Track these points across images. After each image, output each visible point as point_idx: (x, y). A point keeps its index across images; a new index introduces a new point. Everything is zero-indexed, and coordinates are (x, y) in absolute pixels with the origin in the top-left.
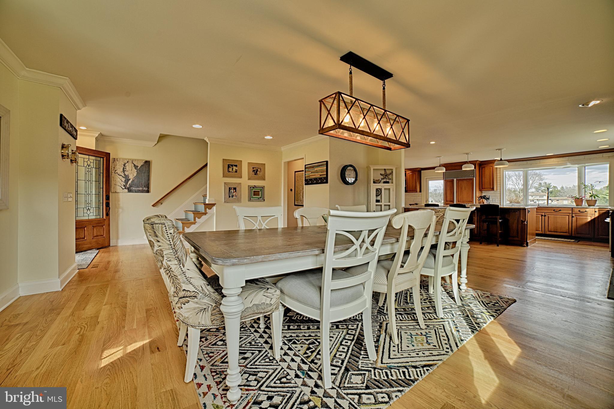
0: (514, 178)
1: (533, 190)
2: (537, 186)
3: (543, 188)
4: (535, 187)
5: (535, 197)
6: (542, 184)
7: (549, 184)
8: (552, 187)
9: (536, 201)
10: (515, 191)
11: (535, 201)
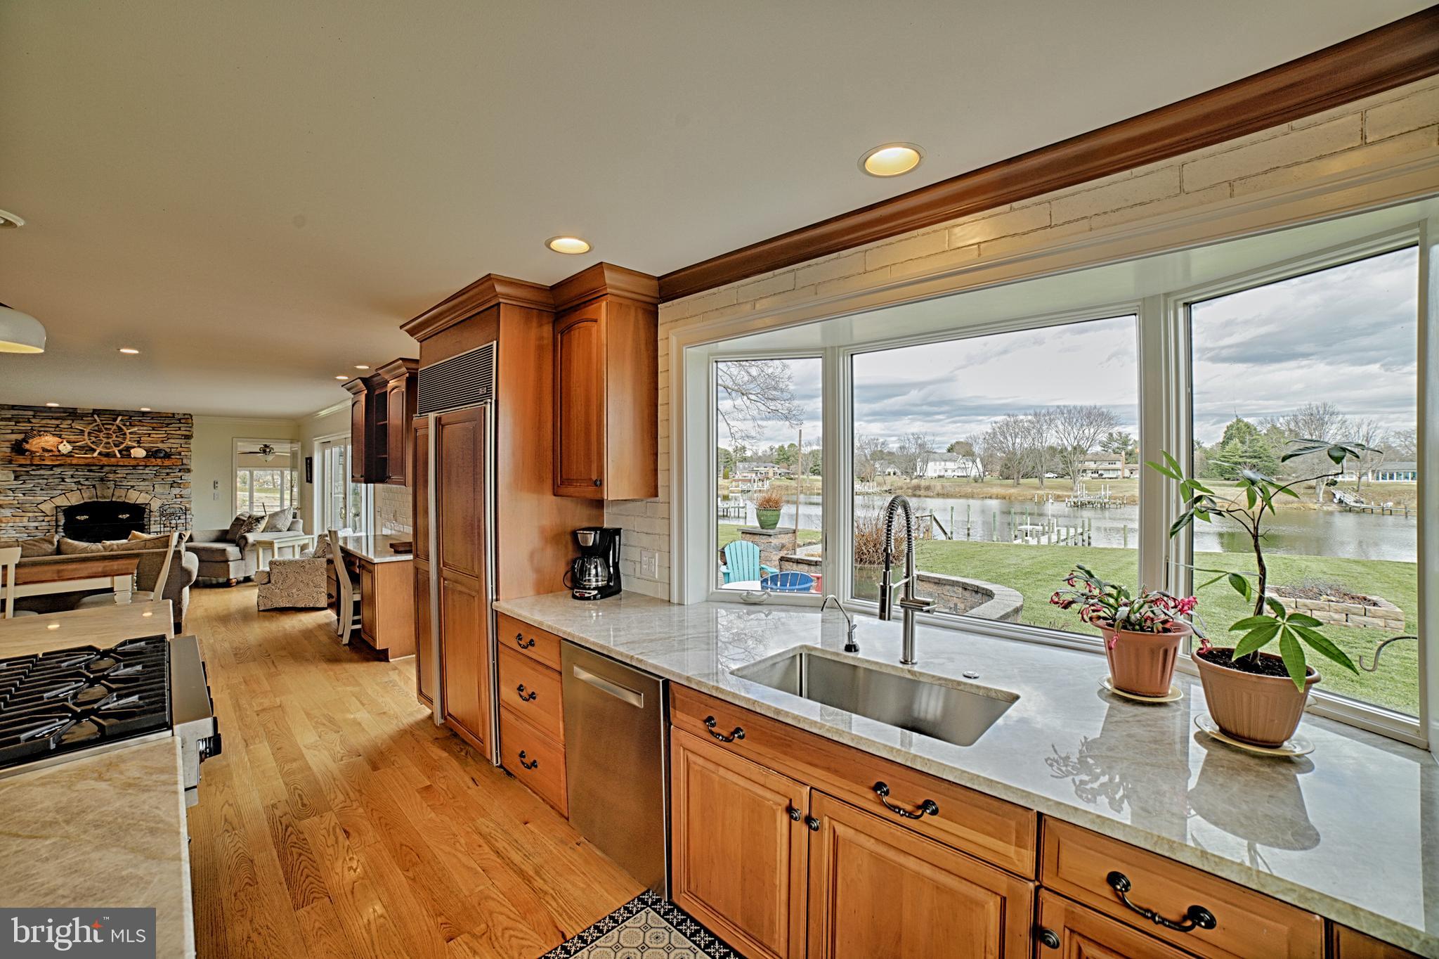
0: (1059, 423)
1: (1098, 448)
2: (1105, 439)
3: (1116, 445)
4: (1100, 442)
5: (1099, 463)
6: (1114, 435)
7: (1127, 437)
8: (1131, 442)
9: (1102, 472)
10: (1061, 452)
11: (1100, 472)
